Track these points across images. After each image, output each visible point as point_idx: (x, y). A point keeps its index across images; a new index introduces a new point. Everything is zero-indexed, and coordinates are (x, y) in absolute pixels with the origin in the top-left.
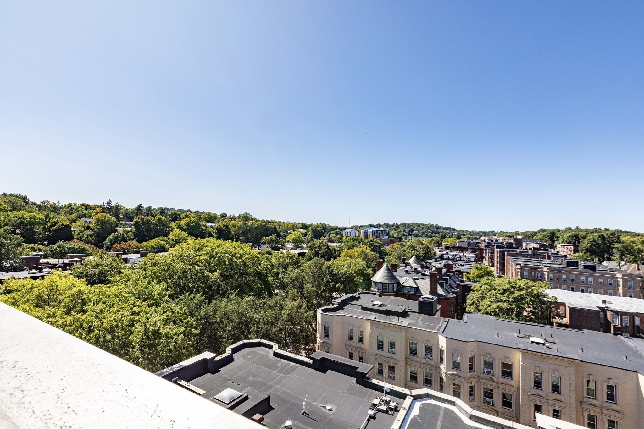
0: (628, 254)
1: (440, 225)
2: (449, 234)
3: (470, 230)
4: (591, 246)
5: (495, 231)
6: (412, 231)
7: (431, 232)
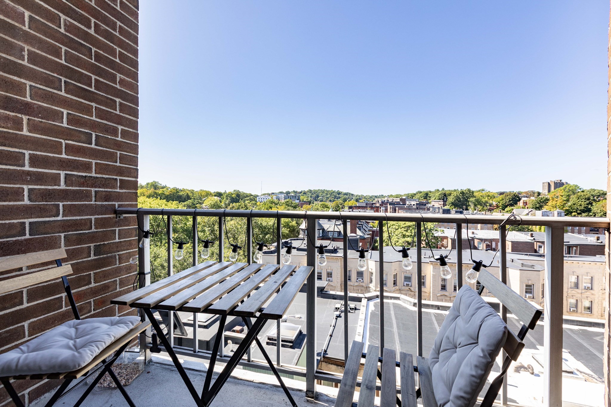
0: (479, 205)
1: (341, 190)
2: (349, 198)
3: (365, 195)
4: (455, 201)
5: (384, 195)
6: (318, 196)
7: (334, 197)
